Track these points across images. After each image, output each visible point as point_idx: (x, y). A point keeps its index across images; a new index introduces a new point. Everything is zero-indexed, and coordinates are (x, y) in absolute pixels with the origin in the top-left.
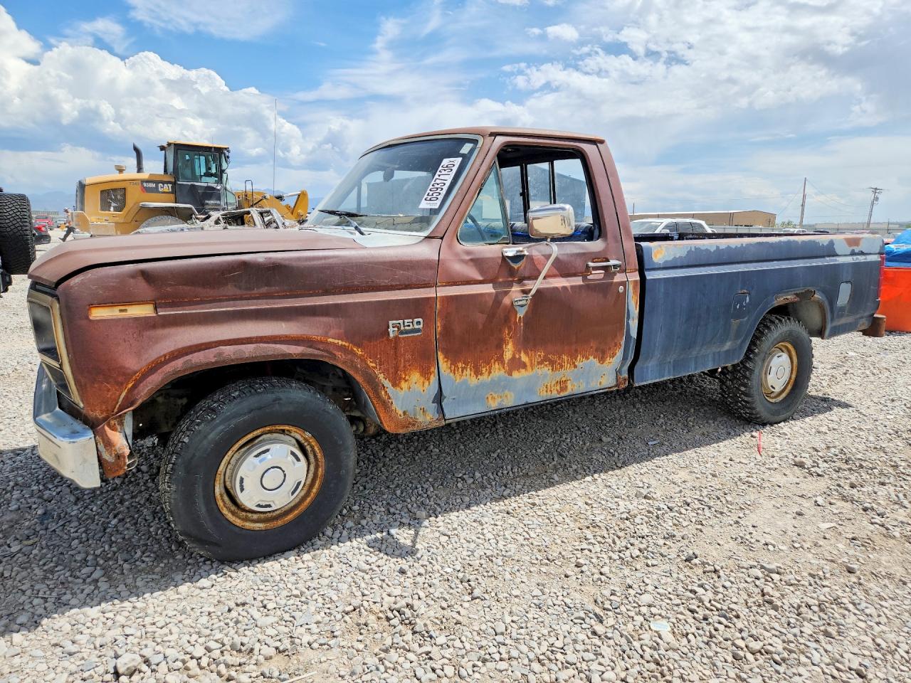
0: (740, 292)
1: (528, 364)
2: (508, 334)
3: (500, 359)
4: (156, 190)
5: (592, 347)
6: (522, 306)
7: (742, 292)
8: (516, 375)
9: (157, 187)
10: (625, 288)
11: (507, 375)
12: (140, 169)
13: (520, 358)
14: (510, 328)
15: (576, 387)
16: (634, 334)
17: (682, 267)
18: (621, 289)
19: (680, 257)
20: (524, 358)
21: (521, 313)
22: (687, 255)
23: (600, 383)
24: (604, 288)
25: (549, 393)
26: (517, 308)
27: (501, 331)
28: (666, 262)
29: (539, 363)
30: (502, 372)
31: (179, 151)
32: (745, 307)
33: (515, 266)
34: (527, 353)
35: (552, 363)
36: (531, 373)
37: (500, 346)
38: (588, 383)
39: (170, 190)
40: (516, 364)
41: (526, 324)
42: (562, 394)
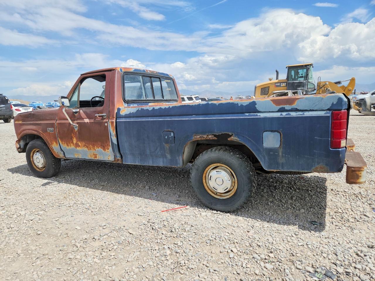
0: (166, 130)
1: (81, 146)
2: (74, 135)
3: (72, 142)
4: (280, 86)
5: (99, 144)
6: (76, 127)
7: (168, 130)
8: (78, 149)
9: (280, 85)
10: (108, 124)
11: (75, 148)
12: (277, 78)
13: (78, 143)
14: (74, 134)
15: (100, 158)
16: (115, 142)
17: (133, 117)
18: (106, 124)
19: (133, 113)
20: (80, 144)
21: (76, 129)
22: (136, 112)
23: (108, 158)
24: (101, 124)
25: (91, 157)
26: (75, 128)
27: (71, 134)
28: (126, 115)
29: (84, 146)
30: (74, 147)
31: (290, 69)
32: (171, 138)
33: (76, 115)
34: (80, 142)
35: (87, 147)
36: (81, 149)
37: (72, 138)
38: (104, 157)
39: (285, 85)
40: (77, 145)
41: (79, 133)
42: (95, 159)
